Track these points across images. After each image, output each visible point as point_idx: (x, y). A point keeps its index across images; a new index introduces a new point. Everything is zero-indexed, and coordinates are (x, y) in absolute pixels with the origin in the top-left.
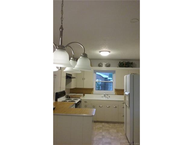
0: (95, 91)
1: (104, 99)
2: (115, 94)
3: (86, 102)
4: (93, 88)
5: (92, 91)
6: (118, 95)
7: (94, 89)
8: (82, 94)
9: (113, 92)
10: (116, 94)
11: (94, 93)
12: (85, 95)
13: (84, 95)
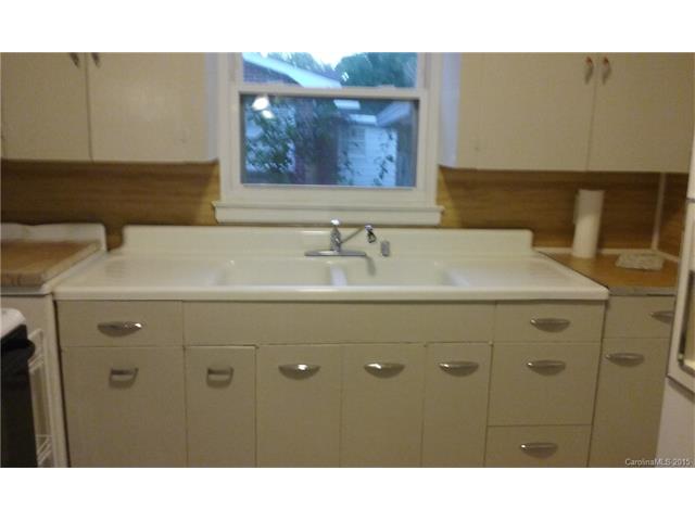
0: (232, 194)
1: (339, 288)
2: (436, 219)
3: (115, 330)
4: (215, 164)
5: (200, 195)
6: (466, 225)
7: (230, 171)
8: (98, 232)
9: (425, 196)
10: (452, 215)
11: (221, 215)
12: (133, 233)
13: (115, 241)
